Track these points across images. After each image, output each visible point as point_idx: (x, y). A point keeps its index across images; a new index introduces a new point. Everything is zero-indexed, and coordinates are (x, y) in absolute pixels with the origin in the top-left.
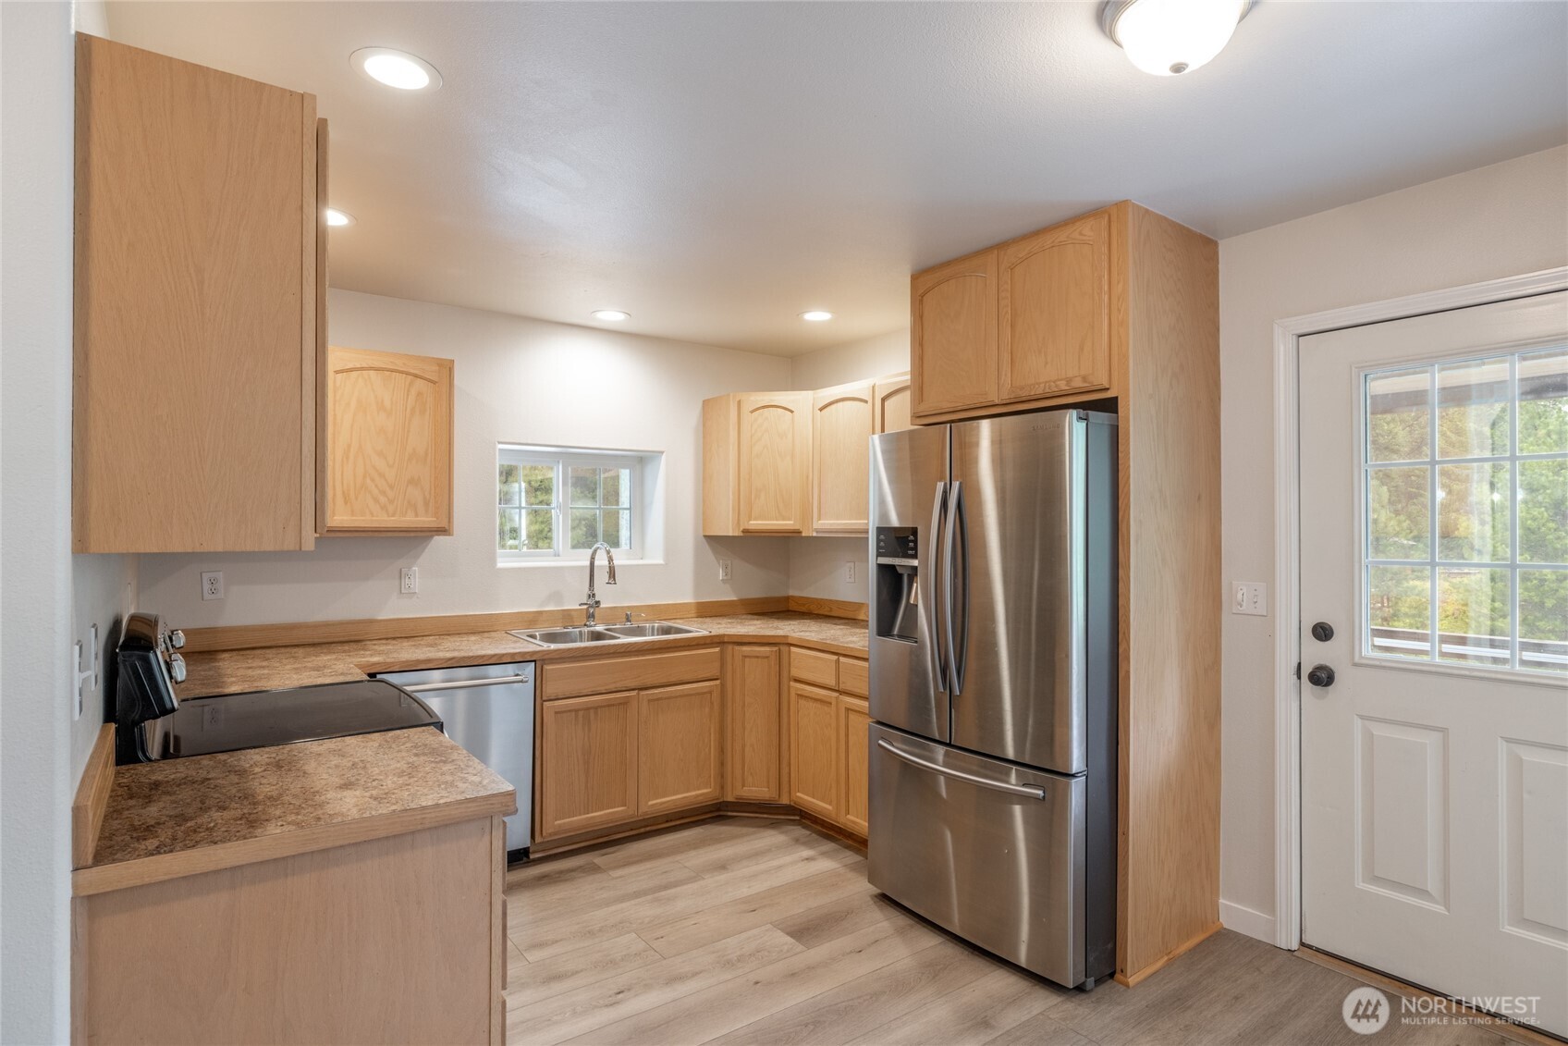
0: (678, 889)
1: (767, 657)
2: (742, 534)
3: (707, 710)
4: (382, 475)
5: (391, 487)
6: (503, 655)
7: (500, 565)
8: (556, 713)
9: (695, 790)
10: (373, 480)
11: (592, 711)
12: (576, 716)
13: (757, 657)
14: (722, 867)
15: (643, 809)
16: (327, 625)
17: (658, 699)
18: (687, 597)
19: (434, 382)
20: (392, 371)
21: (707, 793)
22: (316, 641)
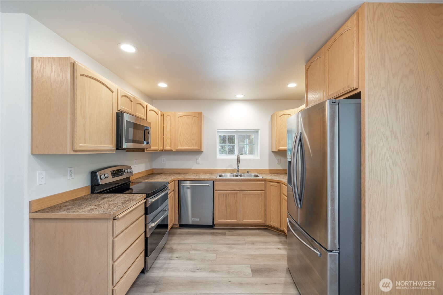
0: (236, 246)
1: (277, 186)
2: (278, 151)
3: (260, 199)
4: (187, 138)
5: (189, 141)
6: (205, 179)
7: (217, 158)
8: (218, 194)
9: (257, 220)
10: (185, 139)
11: (227, 195)
12: (223, 196)
13: (274, 186)
14: (253, 243)
15: (242, 222)
16: (182, 169)
17: (246, 194)
18: (267, 167)
19: (197, 117)
20: (189, 116)
21: (261, 221)
22: (180, 172)
